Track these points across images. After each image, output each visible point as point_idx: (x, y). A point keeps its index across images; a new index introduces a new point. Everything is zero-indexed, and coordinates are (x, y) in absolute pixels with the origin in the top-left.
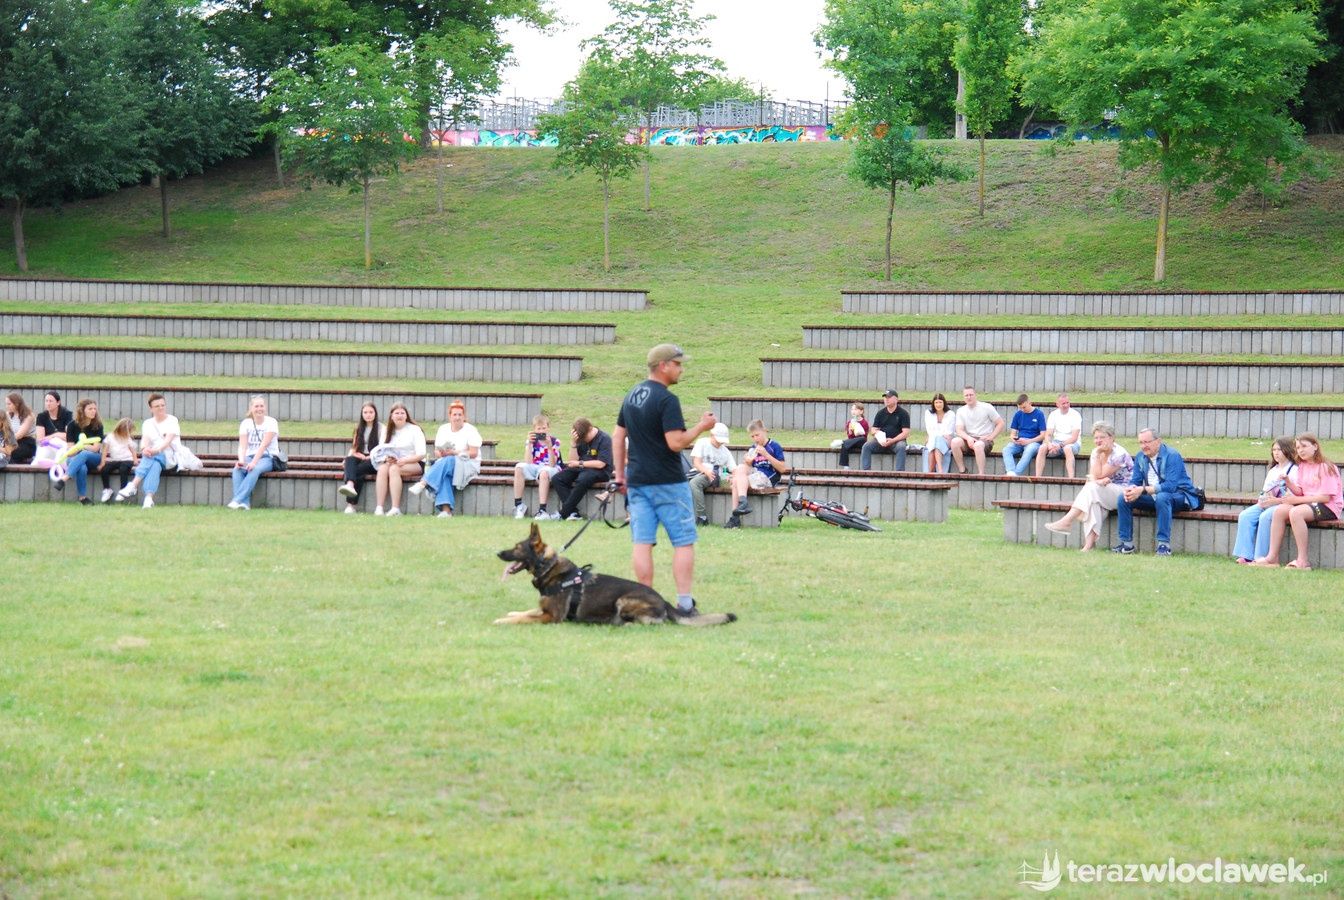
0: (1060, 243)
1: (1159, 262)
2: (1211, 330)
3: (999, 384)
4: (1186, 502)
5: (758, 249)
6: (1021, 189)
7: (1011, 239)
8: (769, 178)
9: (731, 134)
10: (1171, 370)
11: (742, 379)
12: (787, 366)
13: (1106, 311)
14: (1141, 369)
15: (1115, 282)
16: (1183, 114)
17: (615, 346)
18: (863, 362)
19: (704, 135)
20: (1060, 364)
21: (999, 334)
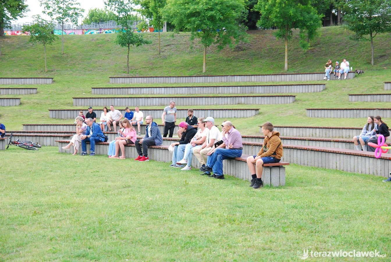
0: (180, 62)
1: (204, 67)
2: (206, 87)
3: (141, 104)
4: (100, 139)
5: (93, 65)
6: (173, 46)
7: (166, 61)
8: (102, 44)
9: (109, 31)
10: (187, 99)
11: (68, 104)
12: (80, 100)
13: (184, 82)
14: (179, 99)
15: (192, 73)
16: (205, 24)
17: (36, 95)
18: (102, 98)
19: (102, 31)
20: (157, 98)
21: (147, 89)
